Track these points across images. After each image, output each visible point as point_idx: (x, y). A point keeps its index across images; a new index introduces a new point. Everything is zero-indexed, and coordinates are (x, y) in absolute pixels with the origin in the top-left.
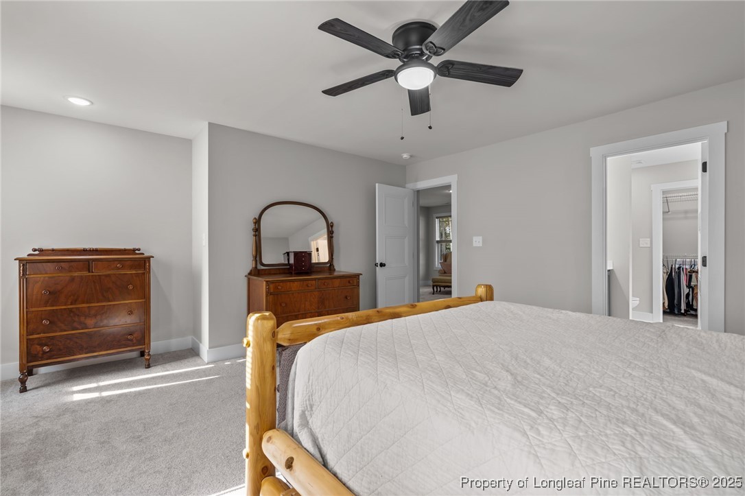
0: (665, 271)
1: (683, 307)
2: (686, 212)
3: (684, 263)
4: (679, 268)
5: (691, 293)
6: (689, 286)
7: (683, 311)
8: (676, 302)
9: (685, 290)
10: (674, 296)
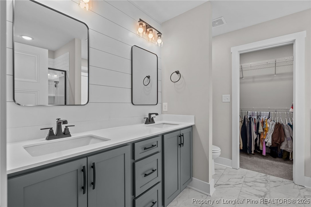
0: (241, 121)
1: (253, 149)
2: (254, 77)
3: (253, 114)
4: (250, 118)
5: (258, 138)
6: (257, 133)
7: (253, 153)
8: (248, 144)
9: (254, 136)
10: (247, 140)
